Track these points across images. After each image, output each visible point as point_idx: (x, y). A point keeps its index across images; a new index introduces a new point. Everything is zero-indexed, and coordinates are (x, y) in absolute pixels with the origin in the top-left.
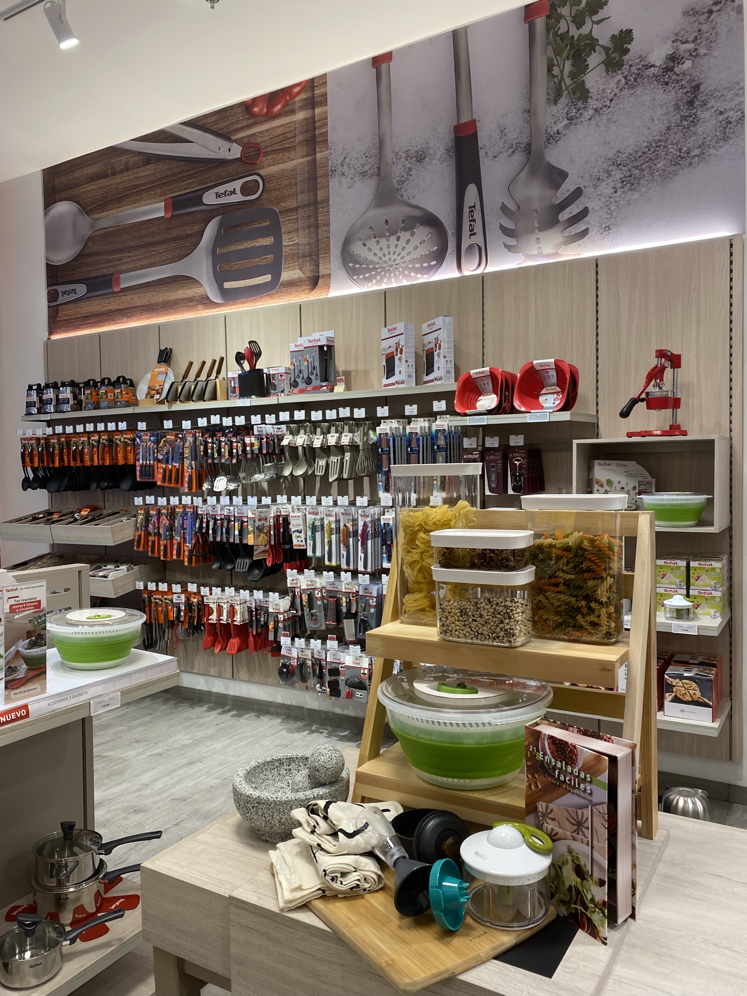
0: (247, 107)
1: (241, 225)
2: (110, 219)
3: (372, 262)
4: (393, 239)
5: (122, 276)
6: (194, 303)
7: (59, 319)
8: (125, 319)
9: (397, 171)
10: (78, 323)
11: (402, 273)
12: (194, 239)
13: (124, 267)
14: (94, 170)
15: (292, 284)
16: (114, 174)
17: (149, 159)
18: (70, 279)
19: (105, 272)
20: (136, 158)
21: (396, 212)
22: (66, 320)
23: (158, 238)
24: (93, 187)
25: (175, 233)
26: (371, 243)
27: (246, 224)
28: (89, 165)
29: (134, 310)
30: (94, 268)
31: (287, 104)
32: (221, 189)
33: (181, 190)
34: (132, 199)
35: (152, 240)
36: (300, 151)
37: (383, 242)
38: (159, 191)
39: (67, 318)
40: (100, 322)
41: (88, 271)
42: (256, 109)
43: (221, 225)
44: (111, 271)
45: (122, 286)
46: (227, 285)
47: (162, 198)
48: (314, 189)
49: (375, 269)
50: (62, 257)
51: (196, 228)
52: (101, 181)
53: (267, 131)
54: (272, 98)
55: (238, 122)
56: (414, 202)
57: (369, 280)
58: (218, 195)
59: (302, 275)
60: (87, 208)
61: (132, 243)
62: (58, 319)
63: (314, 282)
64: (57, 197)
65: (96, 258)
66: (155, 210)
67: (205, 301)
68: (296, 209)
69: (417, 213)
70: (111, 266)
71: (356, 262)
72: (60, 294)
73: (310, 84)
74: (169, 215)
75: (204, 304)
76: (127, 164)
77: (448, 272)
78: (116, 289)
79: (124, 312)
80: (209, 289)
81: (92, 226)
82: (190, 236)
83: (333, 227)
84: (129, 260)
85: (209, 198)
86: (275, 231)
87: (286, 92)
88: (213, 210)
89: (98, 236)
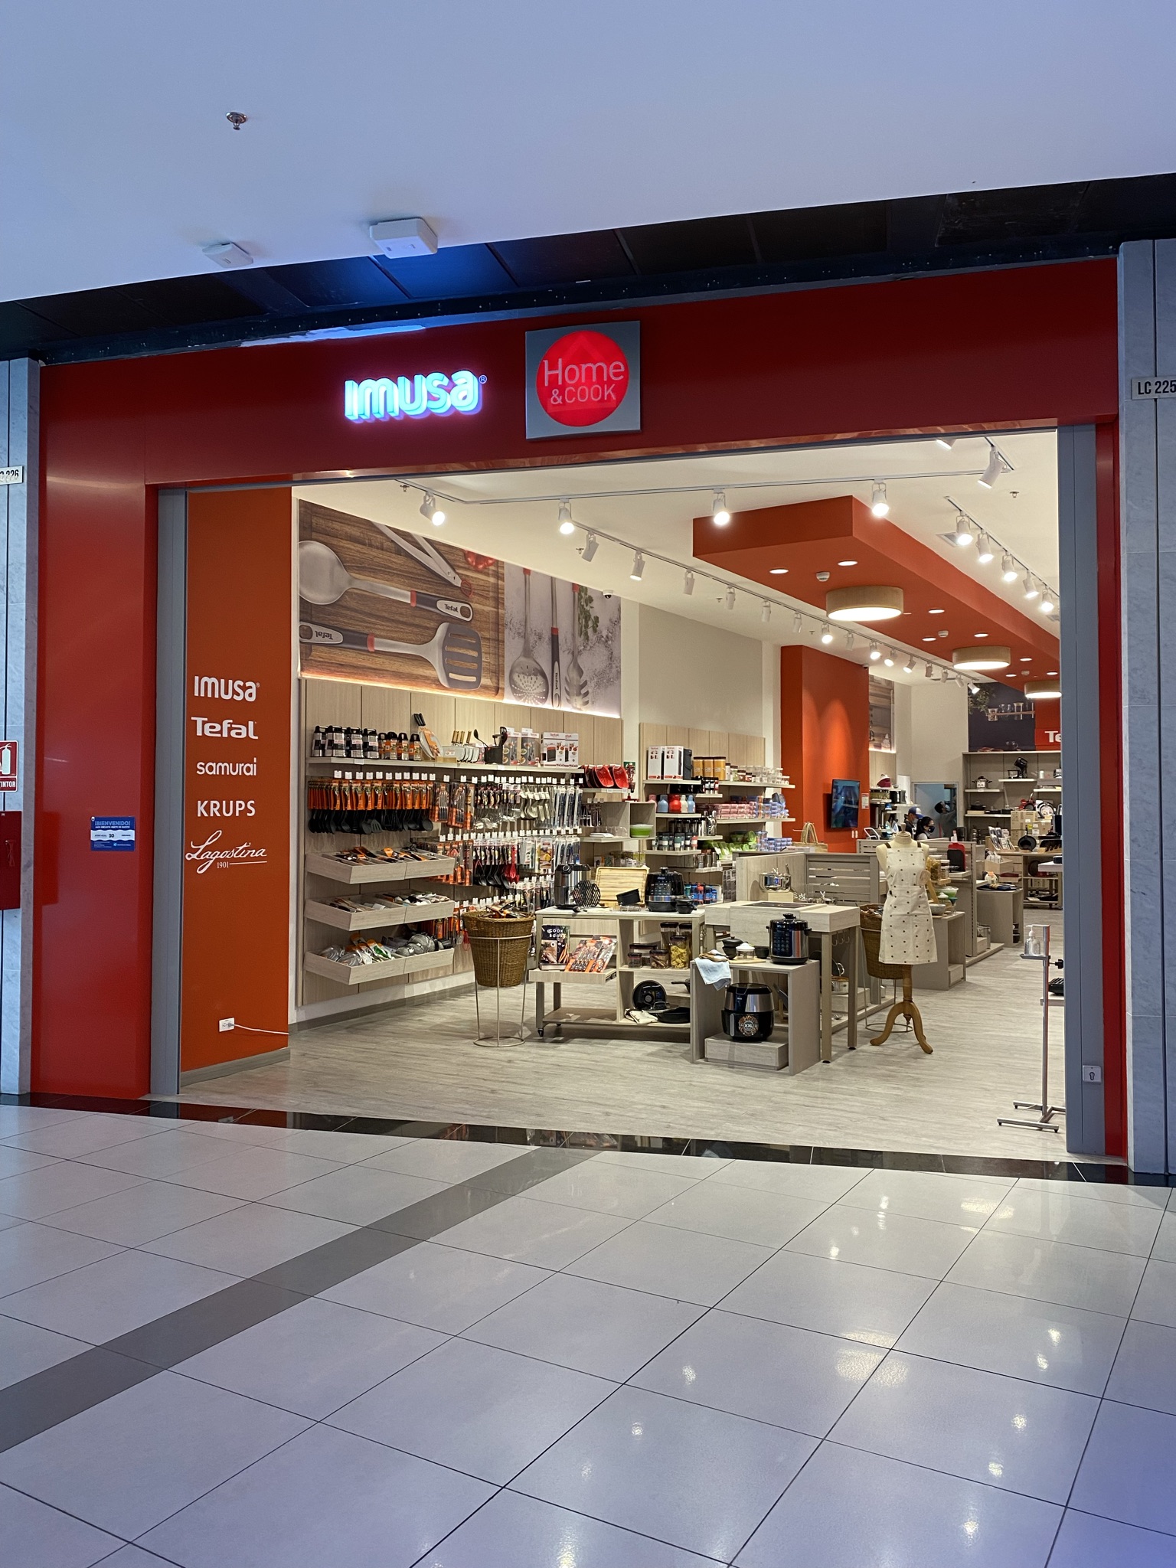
0: (467, 554)
1: (459, 635)
2: (366, 583)
3: (521, 688)
4: (530, 677)
5: (376, 639)
6: (430, 682)
7: (312, 658)
8: (377, 678)
9: (532, 639)
10: (333, 668)
11: (534, 701)
12: (431, 632)
13: (378, 633)
14: (353, 533)
15: (486, 687)
16: (371, 545)
17: (400, 551)
18: (326, 622)
19: (361, 630)
20: (390, 544)
21: (529, 662)
22: (320, 662)
23: (405, 619)
24: (352, 547)
25: (417, 621)
26: (522, 676)
27: (463, 636)
28: (349, 525)
29: (385, 672)
30: (350, 622)
31: (485, 567)
32: (450, 604)
33: (422, 590)
34: (386, 576)
35: (401, 619)
36: (492, 603)
37: (526, 677)
38: (407, 581)
39: (322, 660)
40: (355, 674)
41: (344, 622)
42: (469, 559)
43: (449, 630)
44: (366, 631)
45: (376, 648)
46: (452, 675)
47: (409, 588)
48: (498, 631)
49: (522, 692)
50: (319, 597)
51: (432, 624)
52: (359, 545)
53: (476, 578)
54: (480, 558)
55: (459, 561)
56: (538, 661)
57: (520, 698)
58: (447, 608)
59: (491, 684)
60: (346, 562)
61: (386, 615)
62: (310, 658)
63: (498, 690)
64: (314, 535)
65: (353, 614)
66: (404, 596)
67: (436, 683)
68: (489, 639)
69: (539, 669)
70: (367, 627)
71: (515, 686)
72: (314, 634)
73: (497, 563)
74: (414, 605)
75: (437, 685)
76: (382, 544)
77: (547, 705)
78: (371, 650)
79: (377, 671)
80: (439, 674)
81: (350, 582)
82: (428, 628)
83: (506, 659)
84: (382, 627)
85: (441, 605)
86: (478, 649)
87: (486, 559)
88: (444, 616)
89: (355, 593)
